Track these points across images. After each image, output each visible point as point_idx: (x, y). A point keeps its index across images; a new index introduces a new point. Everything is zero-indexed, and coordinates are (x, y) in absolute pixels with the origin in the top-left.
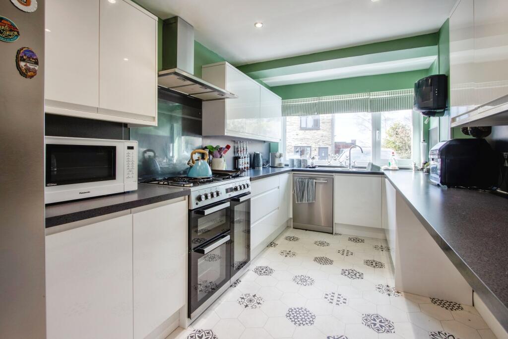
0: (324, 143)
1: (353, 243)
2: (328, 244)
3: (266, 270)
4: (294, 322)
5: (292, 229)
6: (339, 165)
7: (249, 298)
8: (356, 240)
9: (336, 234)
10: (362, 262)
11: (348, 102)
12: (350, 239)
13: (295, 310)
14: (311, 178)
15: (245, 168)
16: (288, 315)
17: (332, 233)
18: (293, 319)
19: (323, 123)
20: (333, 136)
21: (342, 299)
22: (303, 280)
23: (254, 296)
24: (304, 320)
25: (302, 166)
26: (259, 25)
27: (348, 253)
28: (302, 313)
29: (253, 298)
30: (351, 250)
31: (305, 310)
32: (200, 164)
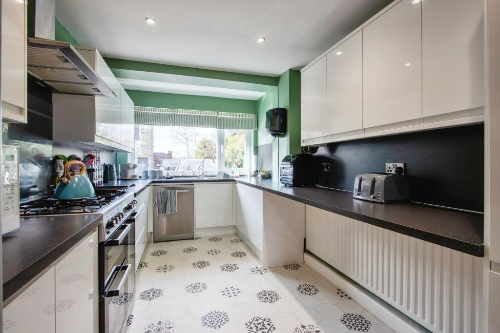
0: (144, 153)
1: (213, 243)
2: (196, 249)
3: (154, 293)
4: (213, 328)
5: (152, 244)
6: (192, 175)
7: (154, 328)
8: (215, 239)
9: (197, 238)
10: (230, 256)
11: (200, 117)
12: (210, 240)
13: (207, 317)
14: (171, 189)
15: (99, 182)
16: (205, 324)
17: (193, 239)
18: (211, 325)
19: (143, 133)
20: (152, 147)
21: (235, 290)
22: (196, 288)
23: (160, 323)
24: (212, 322)
25: (158, 177)
26: (150, 22)
27: (216, 252)
28: (214, 316)
29: (160, 326)
30: (217, 249)
31: (215, 312)
32: (76, 179)
